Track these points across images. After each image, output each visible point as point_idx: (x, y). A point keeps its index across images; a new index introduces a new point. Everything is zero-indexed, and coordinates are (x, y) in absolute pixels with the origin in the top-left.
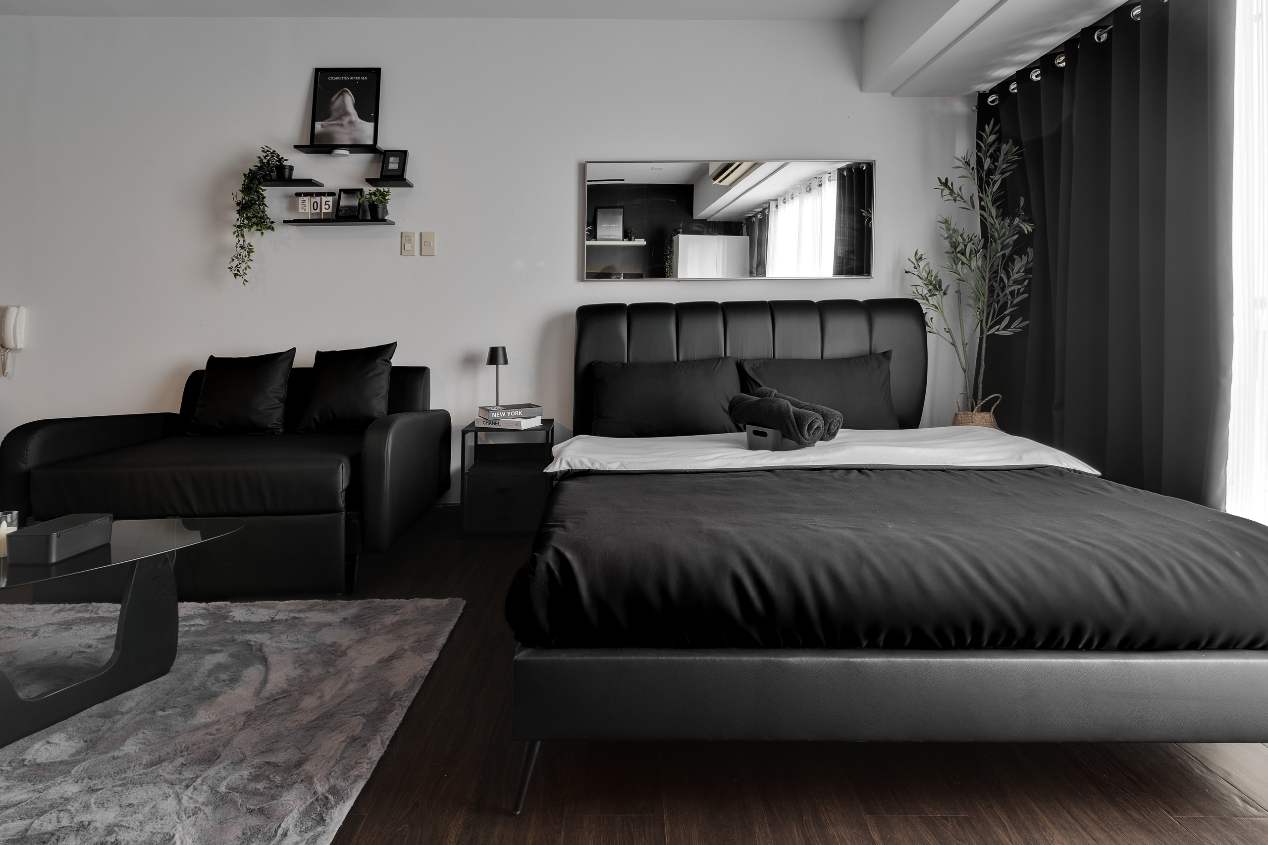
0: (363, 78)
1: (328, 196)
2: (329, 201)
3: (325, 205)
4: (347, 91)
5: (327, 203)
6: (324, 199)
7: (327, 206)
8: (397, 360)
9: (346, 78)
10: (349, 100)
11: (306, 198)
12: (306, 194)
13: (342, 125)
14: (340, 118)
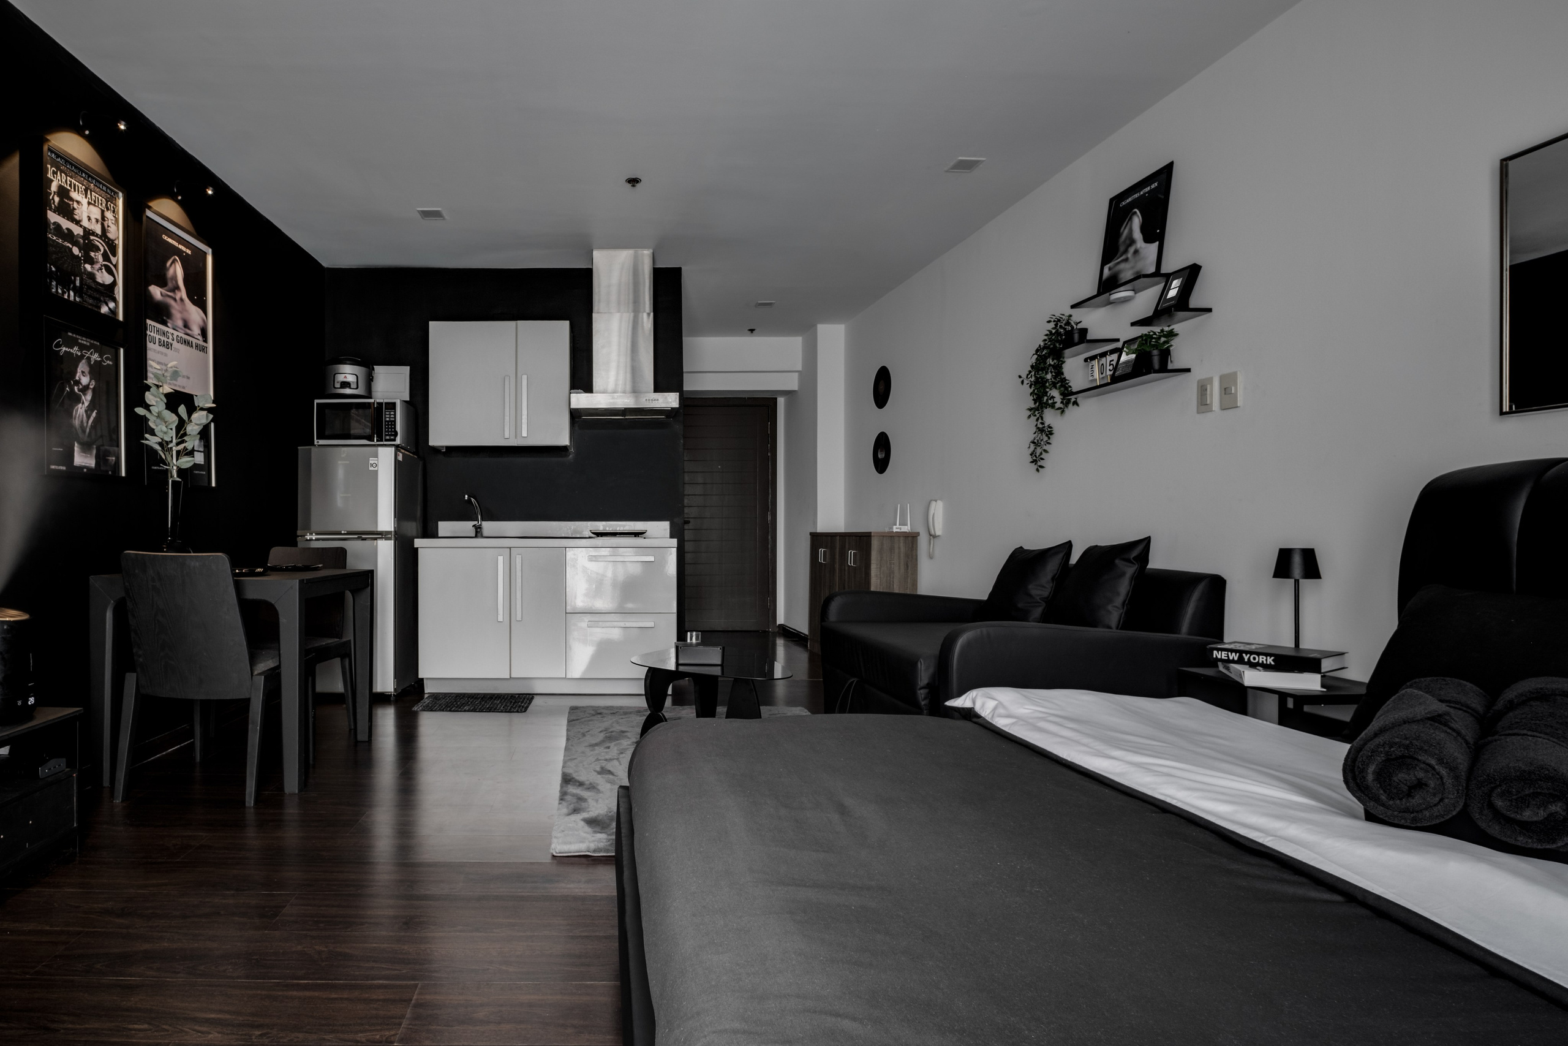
0: (1153, 186)
1: (1111, 354)
2: (1113, 360)
3: (1110, 365)
4: (1135, 213)
5: (1111, 363)
6: (1109, 358)
7: (1112, 366)
8: (1157, 561)
9: (1136, 196)
10: (1137, 222)
11: (1093, 362)
12: (1093, 358)
13: (1126, 260)
14: (1126, 251)
